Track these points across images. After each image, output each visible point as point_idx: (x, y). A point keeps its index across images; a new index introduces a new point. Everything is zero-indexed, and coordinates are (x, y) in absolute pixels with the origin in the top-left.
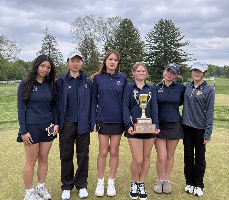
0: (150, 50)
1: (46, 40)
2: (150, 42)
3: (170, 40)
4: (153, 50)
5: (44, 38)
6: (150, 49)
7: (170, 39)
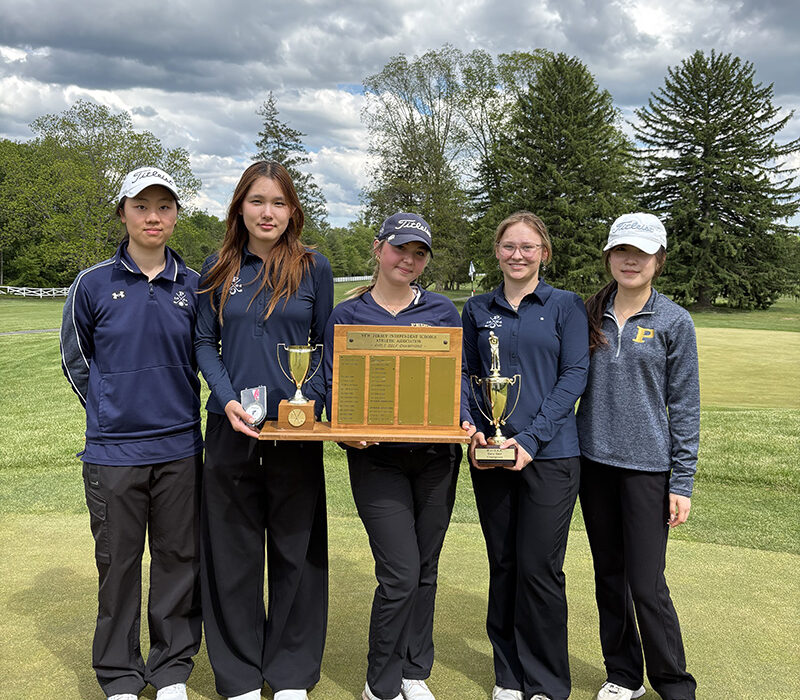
0: (651, 171)
1: (269, 140)
2: (652, 143)
3: (731, 132)
4: (660, 170)
5: (260, 134)
6: (649, 168)
7: (730, 129)
